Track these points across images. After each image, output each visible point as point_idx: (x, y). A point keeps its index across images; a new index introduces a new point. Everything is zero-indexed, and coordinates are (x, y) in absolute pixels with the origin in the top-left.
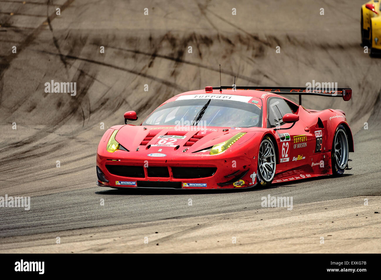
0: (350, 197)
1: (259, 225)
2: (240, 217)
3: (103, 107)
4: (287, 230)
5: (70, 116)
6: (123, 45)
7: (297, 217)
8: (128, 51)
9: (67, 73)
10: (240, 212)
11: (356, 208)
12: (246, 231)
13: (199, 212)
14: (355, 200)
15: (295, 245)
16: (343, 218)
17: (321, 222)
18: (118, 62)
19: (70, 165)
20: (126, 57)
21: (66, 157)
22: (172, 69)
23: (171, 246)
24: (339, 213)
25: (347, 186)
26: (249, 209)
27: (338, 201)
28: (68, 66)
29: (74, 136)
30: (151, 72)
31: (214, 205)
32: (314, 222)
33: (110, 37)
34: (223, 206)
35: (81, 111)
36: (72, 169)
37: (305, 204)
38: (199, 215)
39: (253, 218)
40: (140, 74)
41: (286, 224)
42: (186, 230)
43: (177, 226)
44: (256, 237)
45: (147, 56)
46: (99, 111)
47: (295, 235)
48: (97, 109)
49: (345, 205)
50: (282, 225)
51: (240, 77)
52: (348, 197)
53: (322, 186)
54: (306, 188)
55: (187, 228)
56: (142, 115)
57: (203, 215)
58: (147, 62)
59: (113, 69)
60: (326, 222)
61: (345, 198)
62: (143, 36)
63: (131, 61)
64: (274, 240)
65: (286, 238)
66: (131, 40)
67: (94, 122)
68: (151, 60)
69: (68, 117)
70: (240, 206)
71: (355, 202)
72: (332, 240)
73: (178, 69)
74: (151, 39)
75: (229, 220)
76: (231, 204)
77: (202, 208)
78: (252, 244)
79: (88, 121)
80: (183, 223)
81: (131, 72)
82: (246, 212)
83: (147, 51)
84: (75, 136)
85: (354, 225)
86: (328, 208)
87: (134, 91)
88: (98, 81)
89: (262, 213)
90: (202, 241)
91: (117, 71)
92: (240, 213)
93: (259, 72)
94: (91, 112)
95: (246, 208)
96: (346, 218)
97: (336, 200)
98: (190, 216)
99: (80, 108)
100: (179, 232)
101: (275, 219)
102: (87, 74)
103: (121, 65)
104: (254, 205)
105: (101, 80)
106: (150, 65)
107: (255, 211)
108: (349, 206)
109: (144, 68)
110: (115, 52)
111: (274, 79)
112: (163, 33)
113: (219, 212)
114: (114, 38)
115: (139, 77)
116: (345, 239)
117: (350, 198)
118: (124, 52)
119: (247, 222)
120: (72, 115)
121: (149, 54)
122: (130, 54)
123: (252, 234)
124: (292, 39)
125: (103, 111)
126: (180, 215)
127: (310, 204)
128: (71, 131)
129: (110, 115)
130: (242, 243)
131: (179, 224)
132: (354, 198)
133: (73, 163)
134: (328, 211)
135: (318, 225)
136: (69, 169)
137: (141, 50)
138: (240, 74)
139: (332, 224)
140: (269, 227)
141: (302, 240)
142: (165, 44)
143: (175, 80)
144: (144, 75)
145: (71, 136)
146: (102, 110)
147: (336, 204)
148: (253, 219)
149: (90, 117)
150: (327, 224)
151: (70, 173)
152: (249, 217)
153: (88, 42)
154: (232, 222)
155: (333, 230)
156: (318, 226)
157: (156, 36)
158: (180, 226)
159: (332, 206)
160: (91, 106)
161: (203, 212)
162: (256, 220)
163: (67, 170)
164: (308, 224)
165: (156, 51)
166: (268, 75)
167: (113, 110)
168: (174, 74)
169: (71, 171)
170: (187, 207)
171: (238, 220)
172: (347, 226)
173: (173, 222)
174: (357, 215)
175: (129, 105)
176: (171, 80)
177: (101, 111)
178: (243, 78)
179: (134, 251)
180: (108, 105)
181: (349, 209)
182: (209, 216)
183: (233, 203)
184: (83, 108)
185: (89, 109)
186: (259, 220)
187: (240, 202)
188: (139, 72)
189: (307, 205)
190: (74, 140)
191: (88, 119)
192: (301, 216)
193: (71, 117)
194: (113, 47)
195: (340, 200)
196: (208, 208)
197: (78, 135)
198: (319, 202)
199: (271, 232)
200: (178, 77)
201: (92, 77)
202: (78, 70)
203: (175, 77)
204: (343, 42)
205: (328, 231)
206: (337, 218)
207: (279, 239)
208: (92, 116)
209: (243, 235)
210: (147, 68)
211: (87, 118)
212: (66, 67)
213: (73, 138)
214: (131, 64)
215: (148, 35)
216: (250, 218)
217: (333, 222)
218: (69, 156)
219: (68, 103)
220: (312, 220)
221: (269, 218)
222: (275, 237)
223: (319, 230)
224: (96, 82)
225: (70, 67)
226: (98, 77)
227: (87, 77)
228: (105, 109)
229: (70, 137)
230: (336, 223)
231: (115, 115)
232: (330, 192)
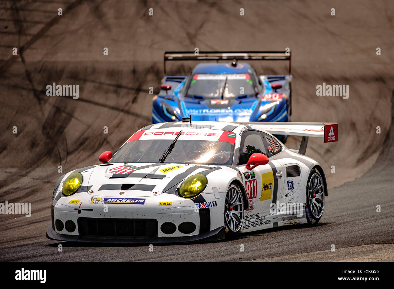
0: (357, 246)
3: (82, 148)
5: (45, 158)
6: (103, 79)
8: (109, 85)
9: (41, 110)
11: (364, 258)
14: (362, 249)
18: (98, 98)
19: (45, 212)
20: (107, 92)
21: (41, 204)
25: (354, 233)
26: (245, 259)
27: (343, 250)
28: (43, 102)
29: (50, 180)
30: (136, 108)
31: (206, 255)
33: (89, 70)
34: (215, 257)
35: (58, 152)
36: (47, 217)
37: (307, 254)
40: (122, 111)
45: (131, 91)
46: (77, 152)
48: (76, 150)
49: (351, 255)
52: (355, 246)
54: (308, 236)
58: (131, 98)
59: (92, 106)
61: (351, 246)
62: (126, 68)
63: (112, 96)
66: (112, 73)
67: (72, 164)
68: (135, 95)
69: (43, 159)
70: (235, 257)
71: (363, 252)
74: (134, 72)
76: (225, 254)
79: (66, 163)
81: (113, 108)
83: (130, 86)
84: (50, 179)
86: (332, 258)
87: (116, 130)
88: (76, 119)
91: (97, 108)
94: (69, 153)
95: (241, 258)
97: (341, 249)
99: (56, 149)
102: (64, 111)
103: (102, 101)
104: (251, 255)
105: (79, 118)
106: (134, 101)
108: (356, 255)
109: (127, 104)
110: (94, 87)
112: (148, 65)
114: (94, 71)
115: (122, 114)
117: (357, 247)
118: (105, 87)
120: (47, 157)
121: (132, 89)
122: (112, 88)
125: (81, 152)
127: (312, 253)
128: (46, 175)
129: (89, 156)
132: (362, 247)
133: (48, 210)
136: (44, 216)
137: (124, 83)
142: (150, 77)
144: (128, 112)
145: (47, 180)
146: (81, 150)
147: (341, 254)
149: (67, 158)
151: (45, 220)
153: (65, 75)
157: (140, 68)
159: (337, 256)
160: (68, 146)
163: (42, 218)
165: (140, 85)
167: (93, 151)
169: (46, 219)
175: (111, 145)
177: (79, 152)
180: (87, 146)
183: (227, 253)
184: (59, 149)
185: (66, 149)
187: (234, 252)
188: (121, 108)
189: (309, 255)
190: (49, 185)
191: (65, 161)
193: (46, 159)
194: (93, 81)
195: (346, 249)
197: (54, 179)
198: (322, 252)
201: (69, 114)
202: (54, 106)
204: (348, 75)
208: (69, 158)
210: (130, 104)
211: (64, 159)
212: (40, 103)
213: (48, 182)
214: (112, 100)
215: (131, 68)
218: (44, 202)
219: (42, 143)
224: (73, 120)
225: (45, 104)
226: (76, 115)
227: (64, 115)
228: (83, 149)
229: (45, 181)
231: (95, 156)
232: (334, 240)
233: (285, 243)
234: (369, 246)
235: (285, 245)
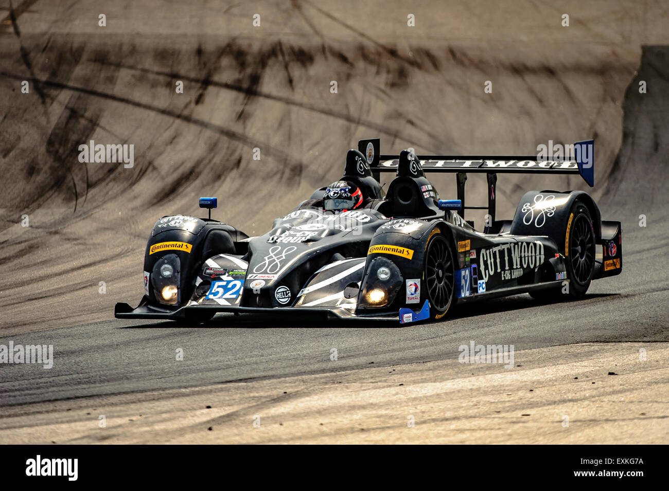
0: (564, 344)
1: (397, 394)
2: (361, 380)
3: (112, 176)
4: (449, 405)
5: (50, 193)
6: (148, 63)
7: (467, 380)
8: (158, 74)
9: (46, 113)
10: (361, 371)
11: (575, 365)
12: (372, 406)
13: (287, 371)
14: (572, 350)
15: (461, 431)
16: (551, 383)
17: (511, 390)
18: (139, 94)
19: (51, 282)
20: (154, 85)
21: (43, 268)
22: (239, 108)
23: (235, 431)
24: (543, 374)
25: (559, 324)
26: (379, 365)
27: (540, 352)
28: (48, 100)
29: (58, 230)
30: (201, 113)
31: (314, 357)
32: (497, 390)
33: (126, 48)
35: (71, 184)
36: (53, 289)
38: (286, 376)
39: (385, 381)
40: (179, 116)
41: (446, 393)
42: (263, 404)
43: (246, 395)
44: (391, 417)
45: (193, 84)
46: (104, 184)
47: (462, 412)
48: (100, 181)
49: (553, 360)
50: (438, 395)
51: (363, 124)
52: (560, 345)
53: (513, 323)
54: (483, 327)
55: (264, 400)
56: (182, 192)
57: (293, 375)
58: (194, 94)
59: (130, 107)
60: (519, 389)
61: (553, 346)
62: (187, 47)
63: (163, 91)
64: (424, 422)
65: (447, 420)
66: (163, 55)
67: (95, 204)
68: (200, 91)
69: (48, 195)
70: (363, 360)
71: (573, 355)
72: (530, 424)
73: (248, 108)
74: (199, 52)
75: (342, 385)
76: (345, 355)
77: (292, 362)
78: (383, 429)
79: (85, 201)
80: (256, 389)
81: (163, 112)
82: (374, 370)
83: (193, 75)
84: (59, 228)
85: (570, 396)
86: (522, 364)
87: (169, 147)
88: (104, 129)
89: (402, 372)
90: (291, 423)
91: (138, 111)
92: (362, 373)
93: (398, 115)
94: (90, 186)
95: (373, 363)
96: (555, 383)
97: (538, 349)
99: (69, 178)
100: (249, 407)
101: (426, 384)
102: (82, 116)
103: (145, 100)
104: (388, 358)
105: (107, 127)
106: (199, 100)
107: (390, 369)
108: (561, 360)
109: (187, 106)
110: (133, 76)
111: (426, 127)
112: (223, 42)
113: (323, 371)
114: (134, 50)
115: (178, 122)
116: (553, 422)
117: (564, 347)
118: (151, 76)
119: (375, 388)
120: (55, 192)
121: (196, 80)
122: (162, 79)
123: (383, 412)
124: (458, 55)
125: (111, 184)
126: (251, 376)
128: (53, 221)
129: (124, 191)
130: (365, 427)
131: (251, 392)
132: (572, 347)
133: (55, 278)
134: (523, 369)
135: (505, 395)
136: (48, 289)
137: (183, 72)
138: (364, 117)
139: (529, 395)
140: (415, 399)
141: (475, 423)
142: (225, 61)
143: (245, 128)
144: (188, 119)
145: (53, 230)
146: (110, 181)
147: (537, 358)
148: (386, 384)
149: (87, 195)
150: (521, 394)
151: (51, 296)
152: (377, 379)
153: (85, 57)
154: (347, 388)
155: (532, 405)
156: (504, 397)
157: (210, 47)
158: (252, 395)
159: (530, 362)
160: (90, 174)
161: (294, 370)
162: (390, 386)
163: (45, 291)
164: (485, 393)
165: (209, 75)
166: (414, 120)
167: (130, 182)
168: (242, 116)
169: (52, 293)
170: (264, 360)
171: (358, 385)
172: (558, 398)
173: (237, 388)
174: (576, 378)
175: (159, 173)
176: (237, 128)
177: (107, 184)
178: (369, 125)
179: (168, 441)
180: (120, 174)
181: (561, 367)
182: (305, 377)
183: (349, 354)
184: (75, 177)
185: (86, 178)
186: (397, 386)
187: (361, 353)
188: (178, 112)
190: (57, 237)
191: (84, 198)
192: (473, 379)
193: (52, 195)
194: (131, 67)
195: (545, 350)
196: (304, 362)
197: (64, 228)
199: (419, 407)
200: (249, 124)
201: (91, 121)
202: (66, 107)
203: (244, 122)
204: (552, 63)
205: (523, 407)
206: (539, 382)
207: (434, 420)
208: (92, 192)
209: (368, 412)
210: (193, 105)
211: (83, 196)
212: (44, 103)
213: (56, 233)
214: (162, 99)
215: (195, 46)
216: (380, 381)
217: (531, 391)
218: (48, 265)
219: (46, 168)
220: (494, 386)
221: (415, 382)
222: (426, 417)
223: (507, 404)
224: (98, 130)
225: (52, 103)
226: (103, 122)
227: (83, 122)
228: (114, 179)
229: (51, 230)
230: (537, 392)
231: (133, 191)
232: (526, 334)
233: (445, 338)
234: (583, 346)
235: (445, 342)
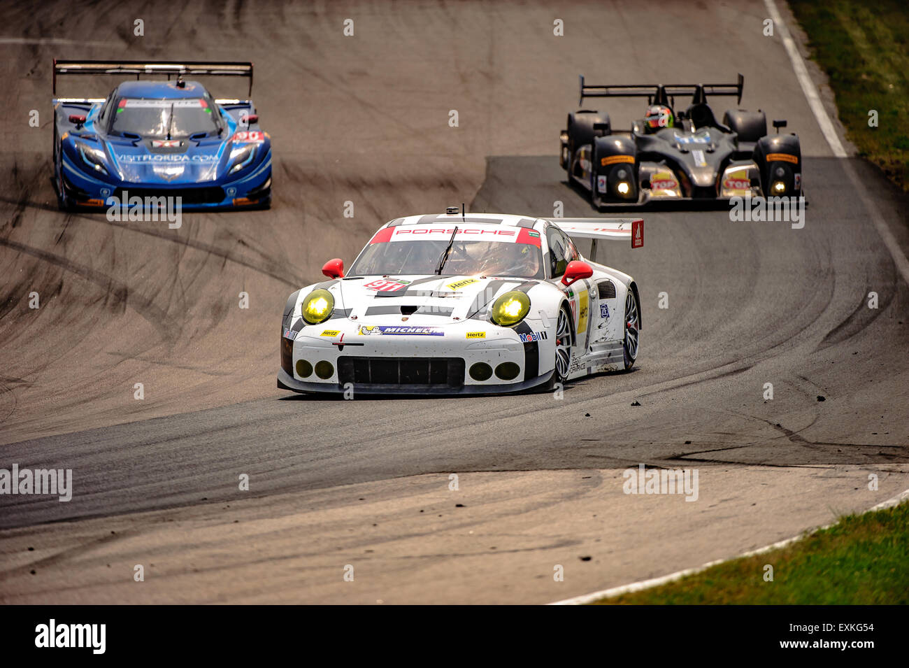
0: (409, 476)
1: (232, 531)
2: (194, 517)
4: (287, 542)
7: (306, 515)
10: (193, 508)
11: (420, 497)
12: (206, 545)
13: (115, 509)
14: (417, 481)
15: (301, 569)
16: (395, 517)
17: (352, 526)
22: (59, 230)
23: (60, 574)
24: (387, 507)
25: (402, 454)
26: (212, 501)
27: (384, 484)
30: (19, 235)
31: (143, 494)
32: (339, 525)
34: (160, 497)
37: (320, 491)
38: (113, 514)
39: (220, 518)
41: (284, 530)
42: (90, 544)
43: (71, 535)
44: (226, 556)
45: (10, 205)
47: (301, 550)
49: (397, 492)
50: (276, 533)
51: (192, 245)
52: (404, 477)
53: (354, 454)
55: (90, 541)
57: (122, 513)
58: (11, 216)
60: (362, 524)
61: (397, 477)
64: (261, 561)
65: (285, 558)
68: (18, 213)
70: (195, 496)
71: (418, 486)
72: (374, 561)
73: (69, 231)
74: (15, 171)
75: (173, 523)
76: (176, 491)
77: (120, 500)
78: (217, 569)
80: (82, 529)
82: (207, 507)
83: (9, 196)
85: (416, 530)
86: (365, 497)
89: (236, 508)
90: (120, 564)
92: (195, 510)
93: (229, 235)
95: (206, 499)
96: (400, 517)
97: (381, 481)
98: (96, 516)
100: (75, 549)
101: (262, 521)
104: (222, 493)
106: (16, 223)
107: (224, 505)
108: (406, 492)
111: (259, 247)
113: (153, 508)
116: (398, 558)
117: (409, 478)
119: (208, 526)
121: (13, 201)
123: (217, 551)
124: (291, 170)
126: (76, 515)
127: (329, 490)
130: (198, 567)
131: (76, 532)
132: (417, 479)
134: (366, 503)
135: (346, 531)
138: (192, 238)
139: (373, 530)
140: (251, 537)
141: (315, 561)
143: (65, 251)
144: (5, 243)
147: (380, 490)
148: (219, 521)
150: (364, 529)
152: (211, 516)
154: (179, 526)
155: (376, 540)
156: (346, 533)
157: (26, 165)
158: (77, 535)
159: (373, 494)
161: (122, 508)
162: (224, 523)
164: (326, 529)
165: (27, 195)
166: (246, 240)
168: (62, 239)
170: (89, 498)
171: (190, 522)
172: (402, 532)
173: (62, 528)
174: (422, 511)
176: (58, 252)
178: (198, 246)
181: (406, 500)
182: (134, 515)
183: (180, 490)
186: (231, 523)
187: (193, 488)
189: (324, 493)
192: (313, 514)
195: (389, 481)
196: (133, 499)
198: (347, 486)
199: (256, 546)
200: (70, 247)
203: (65, 246)
204: (391, 175)
205: (367, 543)
206: (384, 516)
207: (272, 559)
209: (201, 552)
210: (10, 227)
215: (11, 164)
216: (214, 518)
217: (375, 525)
220: (336, 522)
221: (251, 519)
222: (263, 555)
223: (350, 540)
230: (382, 527)
232: (369, 466)
233: (282, 471)
234: (429, 477)
235: (282, 475)
